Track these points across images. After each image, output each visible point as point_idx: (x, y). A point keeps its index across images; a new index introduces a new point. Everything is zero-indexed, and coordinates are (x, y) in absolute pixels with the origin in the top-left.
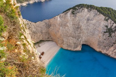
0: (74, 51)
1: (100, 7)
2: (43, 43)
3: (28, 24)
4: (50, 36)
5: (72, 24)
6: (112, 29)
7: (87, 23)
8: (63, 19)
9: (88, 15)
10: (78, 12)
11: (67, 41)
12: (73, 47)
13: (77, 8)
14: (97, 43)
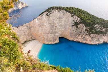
0: (54, 44)
2: (28, 43)
4: (33, 36)
5: (48, 23)
6: (77, 22)
7: (59, 20)
8: (40, 21)
9: (59, 15)
10: (51, 13)
11: (47, 37)
13: (50, 10)
14: (69, 34)
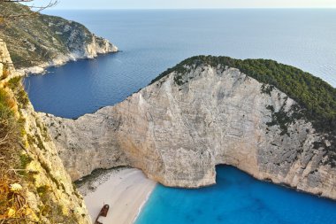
0: (192, 189)
1: (245, 61)
2: (103, 177)
3: (52, 124)
4: (123, 154)
5: (179, 110)
6: (285, 114)
7: (218, 104)
8: (153, 100)
10: (191, 78)
11: (171, 161)
12: (190, 178)
13: (188, 67)
14: (254, 156)
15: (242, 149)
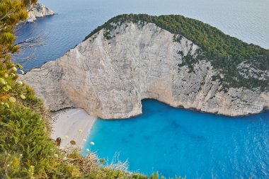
1: (160, 17)
4: (67, 98)
9: (140, 36)
10: (117, 33)
13: (114, 25)
14: (170, 90)
15: (161, 86)
